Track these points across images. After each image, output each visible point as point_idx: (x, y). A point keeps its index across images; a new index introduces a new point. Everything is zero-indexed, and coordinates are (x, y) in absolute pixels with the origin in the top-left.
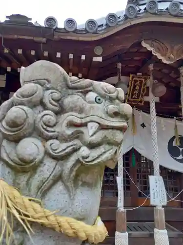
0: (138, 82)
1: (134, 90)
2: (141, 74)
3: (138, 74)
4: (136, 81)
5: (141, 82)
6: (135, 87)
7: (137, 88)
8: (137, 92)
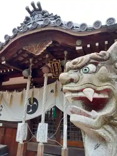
0: (56, 64)
1: (55, 70)
2: (55, 59)
3: (54, 60)
4: (54, 64)
5: (57, 64)
6: (54, 68)
7: (56, 68)
8: (57, 70)
